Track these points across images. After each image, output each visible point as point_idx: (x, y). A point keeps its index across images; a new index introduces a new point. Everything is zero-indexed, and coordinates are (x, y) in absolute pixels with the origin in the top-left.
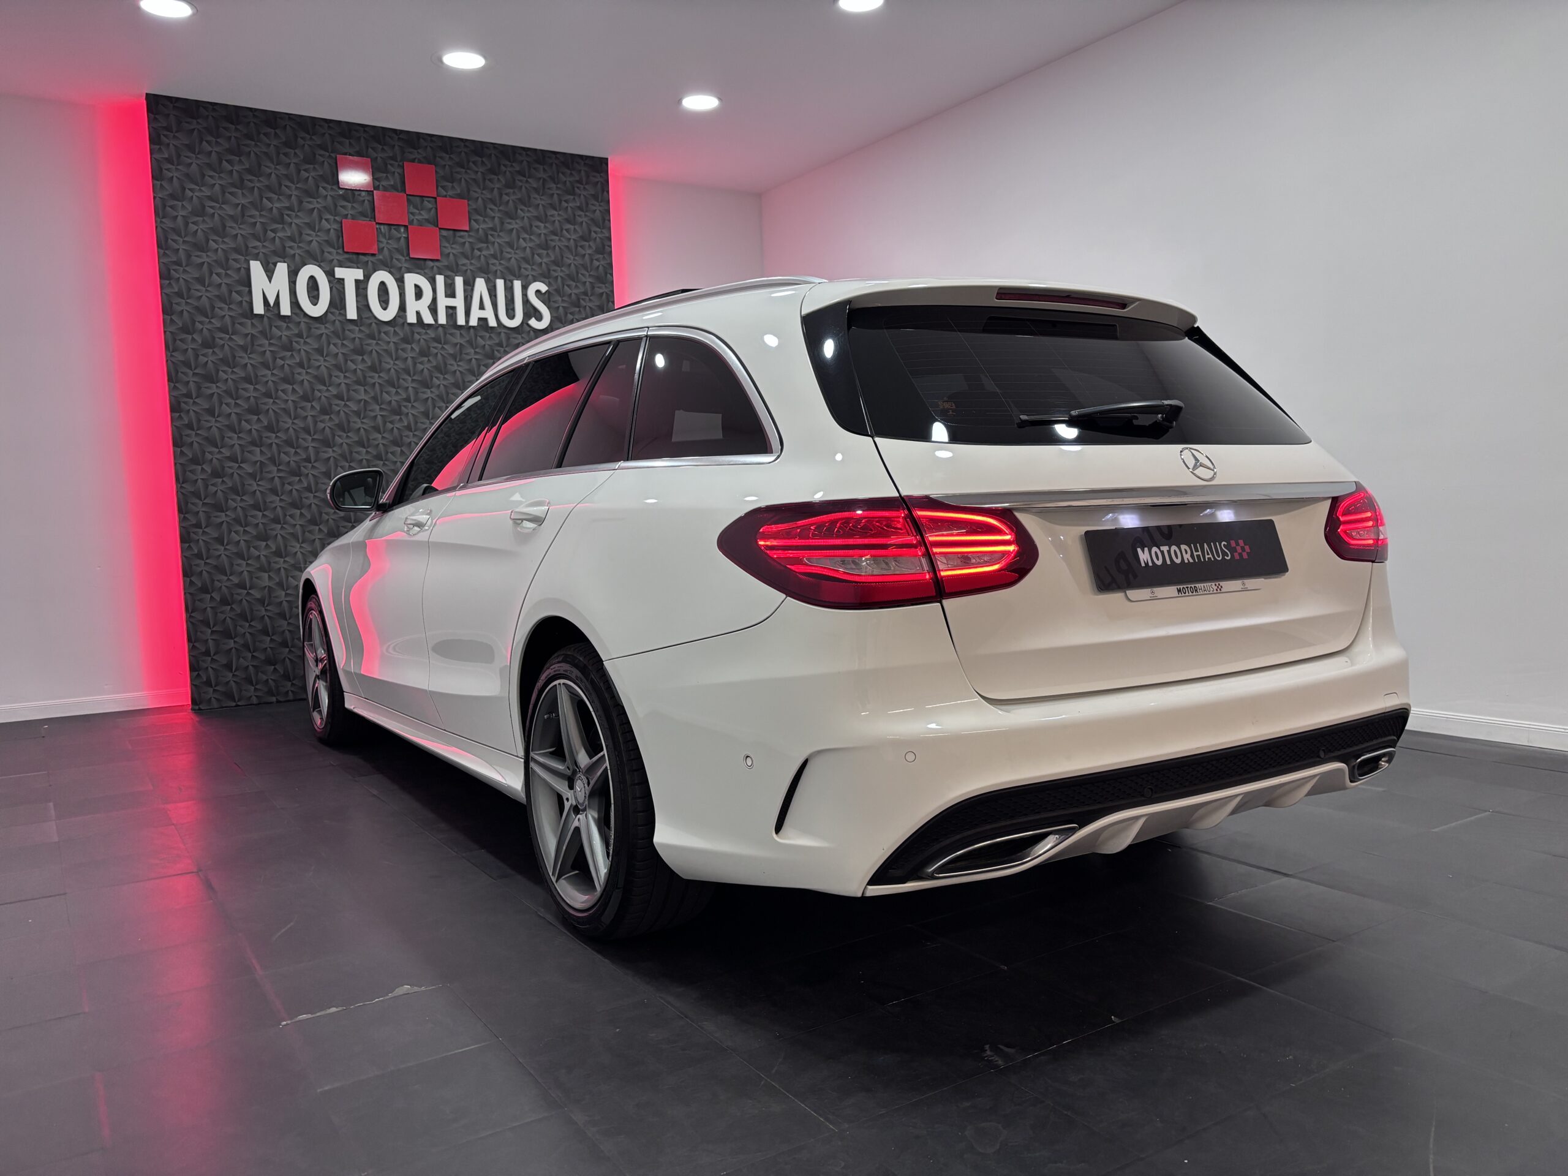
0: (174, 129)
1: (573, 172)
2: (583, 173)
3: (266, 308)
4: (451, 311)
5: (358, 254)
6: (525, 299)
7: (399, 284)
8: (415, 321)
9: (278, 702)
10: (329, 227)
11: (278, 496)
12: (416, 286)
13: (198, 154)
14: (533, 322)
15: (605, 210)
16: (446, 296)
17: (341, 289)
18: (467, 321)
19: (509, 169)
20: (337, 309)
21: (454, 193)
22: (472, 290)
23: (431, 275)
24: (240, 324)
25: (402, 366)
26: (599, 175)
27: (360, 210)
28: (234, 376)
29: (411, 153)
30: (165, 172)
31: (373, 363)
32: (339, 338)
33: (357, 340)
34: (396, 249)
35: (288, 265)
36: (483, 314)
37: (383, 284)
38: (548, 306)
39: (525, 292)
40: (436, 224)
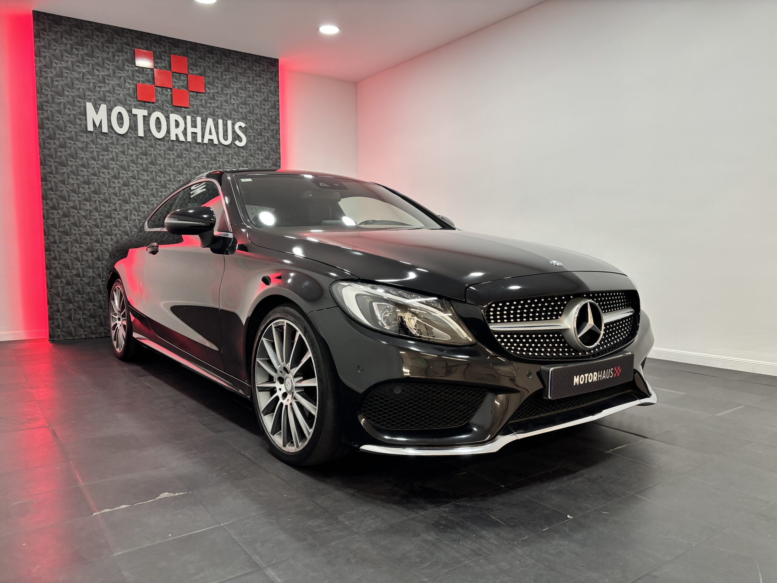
0: (48, 31)
1: (260, 65)
2: (265, 66)
3: (94, 128)
4: (194, 135)
5: (145, 102)
6: (233, 130)
7: (167, 119)
8: (175, 139)
9: (96, 338)
10: (130, 87)
11: (99, 228)
12: (176, 121)
13: (60, 44)
14: (237, 143)
15: (277, 86)
16: (192, 127)
17: (136, 121)
18: (203, 141)
19: (227, 62)
20: (133, 131)
21: (197, 72)
22: (206, 124)
23: (184, 115)
24: (80, 136)
25: (167, 163)
26: (274, 68)
27: (147, 78)
28: (76, 164)
29: (175, 50)
30: (42, 53)
31: (152, 160)
32: (134, 146)
33: (144, 148)
34: (166, 101)
35: (107, 106)
36: (211, 137)
37: (158, 118)
38: (245, 135)
39: (233, 127)
40: (187, 88)
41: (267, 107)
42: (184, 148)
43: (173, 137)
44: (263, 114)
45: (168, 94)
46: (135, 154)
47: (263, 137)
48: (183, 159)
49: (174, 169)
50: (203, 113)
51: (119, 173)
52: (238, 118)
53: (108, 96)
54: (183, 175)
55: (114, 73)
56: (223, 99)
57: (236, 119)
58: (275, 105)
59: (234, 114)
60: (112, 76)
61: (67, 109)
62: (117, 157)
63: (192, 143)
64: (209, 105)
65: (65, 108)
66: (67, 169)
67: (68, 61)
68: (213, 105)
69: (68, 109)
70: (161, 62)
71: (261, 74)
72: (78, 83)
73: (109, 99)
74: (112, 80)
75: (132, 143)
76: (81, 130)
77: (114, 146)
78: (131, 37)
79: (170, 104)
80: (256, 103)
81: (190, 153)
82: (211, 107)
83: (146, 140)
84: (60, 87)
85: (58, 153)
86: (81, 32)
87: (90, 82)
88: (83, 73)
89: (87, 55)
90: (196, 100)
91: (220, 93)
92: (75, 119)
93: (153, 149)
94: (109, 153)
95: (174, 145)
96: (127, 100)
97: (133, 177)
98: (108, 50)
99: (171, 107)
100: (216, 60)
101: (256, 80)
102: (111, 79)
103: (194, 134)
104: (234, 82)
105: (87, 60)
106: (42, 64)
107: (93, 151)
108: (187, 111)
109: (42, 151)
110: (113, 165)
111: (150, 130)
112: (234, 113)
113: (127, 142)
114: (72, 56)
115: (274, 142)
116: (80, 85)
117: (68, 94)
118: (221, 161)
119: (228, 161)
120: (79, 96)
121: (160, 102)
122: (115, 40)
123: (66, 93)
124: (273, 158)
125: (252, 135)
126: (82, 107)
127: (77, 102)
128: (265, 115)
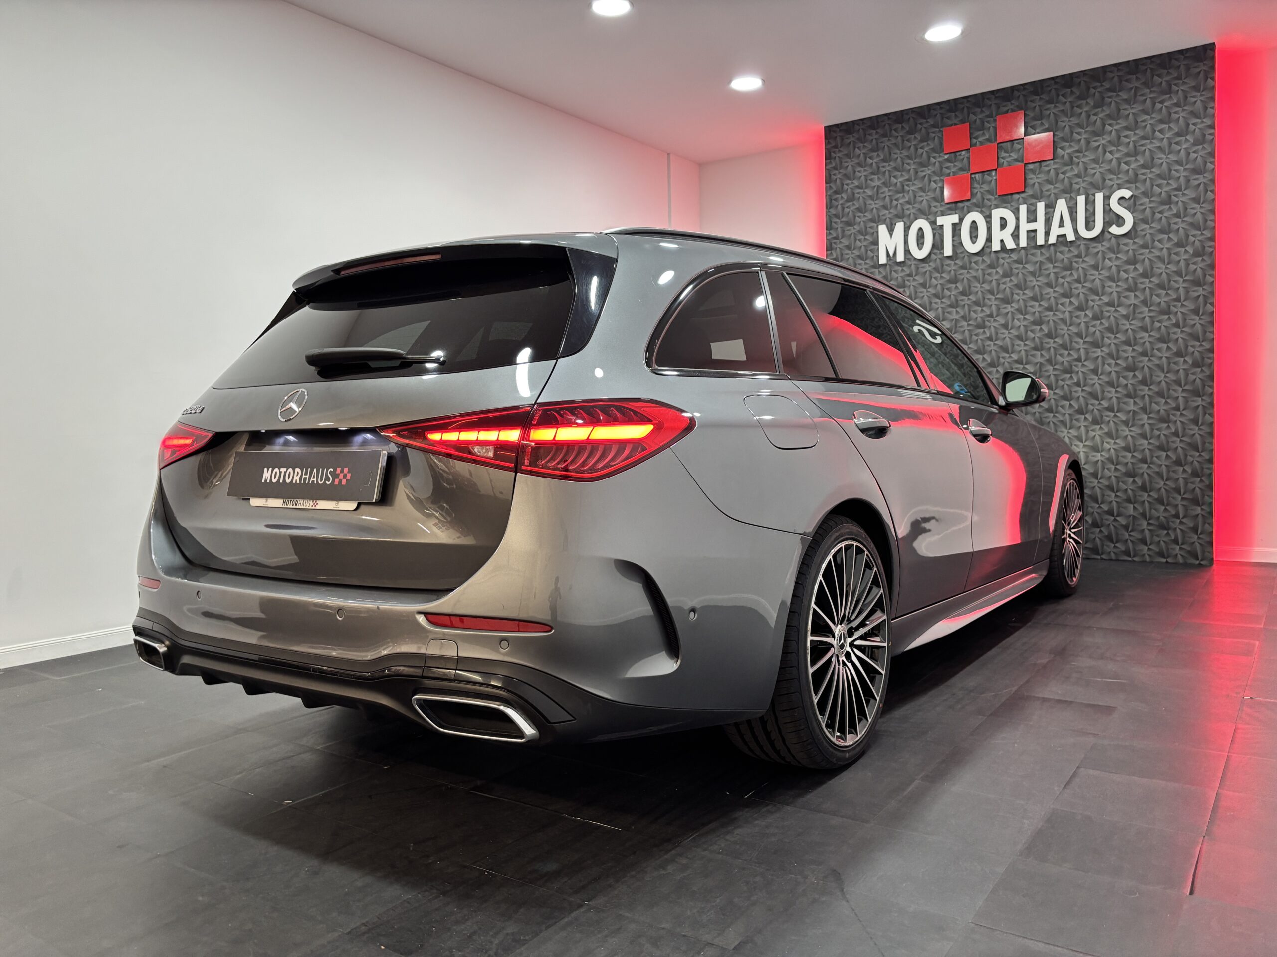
0: (839, 146)
1: (1170, 71)
2: (1182, 68)
3: (888, 258)
4: (1033, 234)
5: (956, 203)
6: (1108, 209)
7: (988, 220)
8: (999, 249)
10: (936, 186)
12: (1002, 219)
13: (852, 158)
14: (1115, 230)
15: (1209, 98)
16: (1028, 222)
17: (942, 234)
18: (1047, 240)
19: (1098, 90)
20: (939, 250)
21: (1041, 128)
22: (1053, 211)
23: (1017, 206)
25: (988, 288)
26: (1201, 64)
27: (960, 166)
29: (1004, 106)
30: (832, 176)
31: (964, 288)
32: (939, 272)
33: (952, 272)
34: (988, 192)
35: (905, 224)
36: (1062, 231)
37: (974, 222)
38: (1131, 211)
39: (1107, 203)
40: (1022, 162)
41: (1184, 146)
42: (1015, 258)
43: (996, 246)
44: (1175, 161)
46: (940, 284)
47: (1172, 206)
48: (1012, 278)
49: (997, 296)
50: (1049, 193)
52: (1117, 184)
53: (908, 209)
54: (1012, 303)
55: (916, 173)
56: (1088, 158)
57: (1115, 186)
58: (1204, 135)
59: (1110, 180)
60: (913, 179)
63: (1028, 248)
64: (1061, 176)
65: (856, 240)
67: (861, 177)
68: (1069, 175)
69: (859, 240)
70: (983, 133)
71: (1173, 86)
72: (872, 202)
73: (908, 212)
74: (914, 184)
75: (936, 269)
76: (872, 264)
77: (912, 278)
78: (940, 113)
79: (995, 194)
80: (1158, 145)
81: (1026, 266)
82: (1066, 180)
83: (956, 260)
84: (851, 212)
86: (877, 132)
87: (886, 197)
88: (878, 186)
89: (884, 161)
90: (1038, 174)
91: (1084, 149)
92: (867, 251)
93: (966, 271)
95: (998, 258)
96: (932, 208)
98: (909, 144)
99: (995, 198)
100: (1078, 93)
101: (1162, 102)
102: (911, 183)
103: (1032, 234)
104: (1112, 122)
105: (883, 167)
106: (831, 191)
108: (1022, 198)
111: (961, 243)
112: (1112, 177)
113: (929, 268)
114: (866, 169)
115: (1199, 210)
116: (873, 205)
117: (860, 220)
118: (1082, 268)
119: (1096, 267)
120: (873, 221)
121: (979, 195)
122: (919, 126)
123: (858, 220)
124: (1197, 242)
125: (1146, 208)
126: (875, 234)
127: (868, 229)
128: (1178, 163)
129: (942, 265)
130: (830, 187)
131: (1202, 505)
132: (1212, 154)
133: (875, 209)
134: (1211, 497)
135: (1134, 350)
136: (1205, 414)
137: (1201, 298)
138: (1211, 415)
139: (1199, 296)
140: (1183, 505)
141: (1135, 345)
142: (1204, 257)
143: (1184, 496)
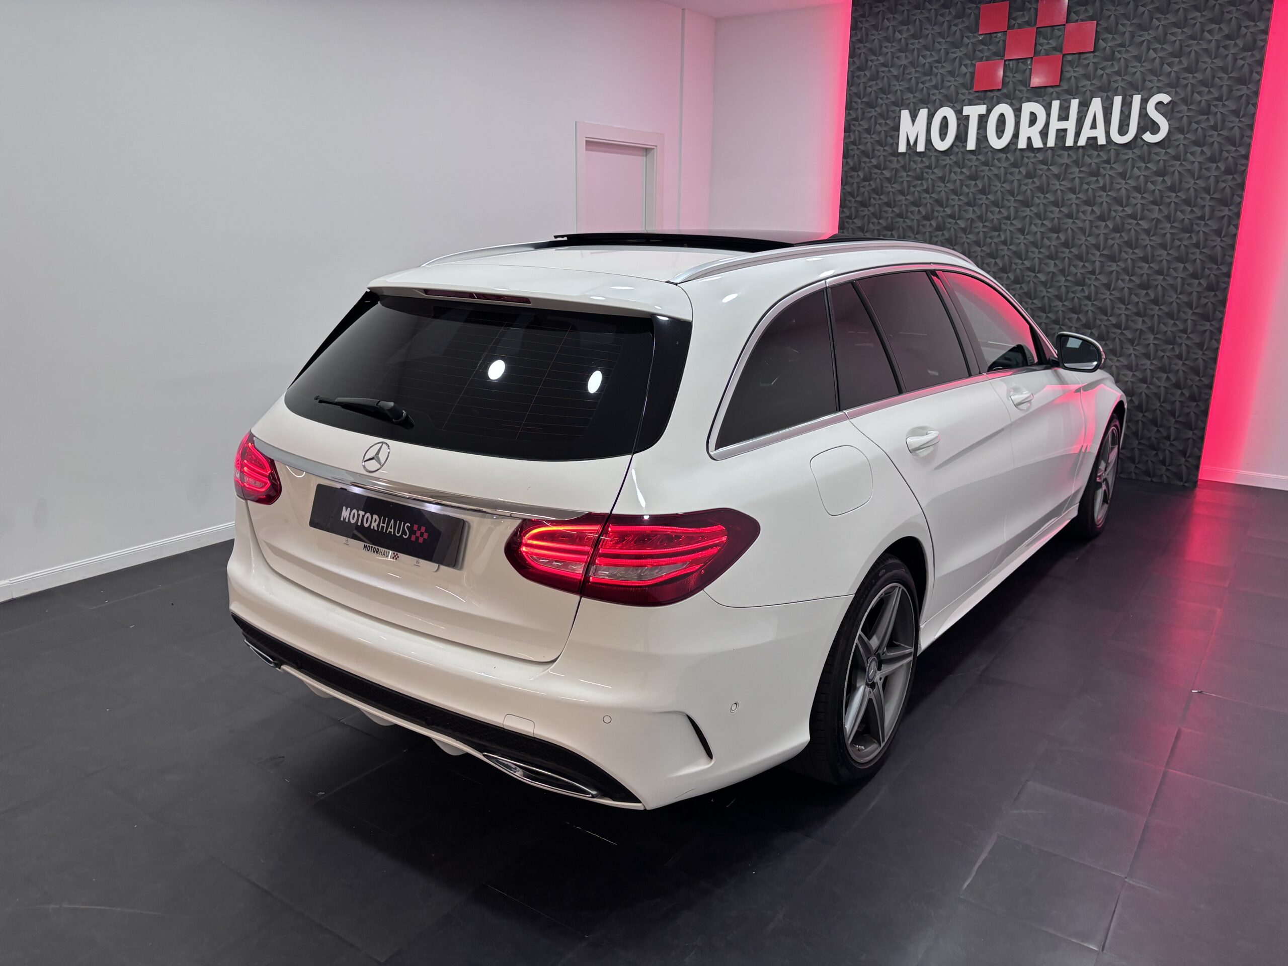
0: (867, 15)
3: (908, 147)
4: (1063, 133)
5: (986, 91)
6: (1144, 113)
7: (1018, 113)
8: (1026, 146)
10: (966, 71)
12: (1032, 114)
13: (880, 30)
14: (1148, 137)
16: (1059, 120)
17: (966, 124)
18: (1076, 142)
20: (961, 142)
21: (1085, 15)
22: (1087, 111)
23: (1049, 101)
24: (890, 161)
25: (1008, 188)
27: (994, 50)
28: (880, 202)
30: (857, 50)
31: (984, 187)
32: (959, 167)
33: (974, 168)
34: (1020, 81)
35: (929, 111)
36: (1093, 133)
37: (1002, 115)
38: (1168, 118)
39: (1144, 107)
40: (1061, 51)
41: (1232, 51)
42: (1041, 158)
43: (1022, 144)
44: (1221, 67)
45: (1026, 69)
46: (960, 180)
47: (1210, 117)
48: (1035, 179)
49: (1017, 198)
50: (1085, 89)
51: (933, 211)
52: (1157, 87)
53: (933, 94)
54: (1031, 206)
55: (947, 53)
56: (1129, 55)
57: (1155, 89)
58: (1256, 41)
59: (1151, 81)
60: (943, 61)
61: (878, 125)
62: (934, 186)
63: (1056, 149)
64: (1100, 72)
65: (876, 123)
66: (869, 210)
68: (1108, 71)
69: (880, 124)
70: (1023, 14)
72: (896, 83)
73: (934, 98)
74: (943, 67)
76: (891, 151)
77: (931, 171)
79: (1028, 84)
80: (1205, 46)
81: (1051, 167)
82: (1105, 76)
83: (978, 155)
85: (861, 188)
87: (911, 78)
88: (905, 66)
89: (913, 36)
90: (1076, 67)
91: (1127, 43)
92: (886, 136)
93: (988, 168)
94: (924, 182)
95: (1023, 157)
96: (960, 94)
97: (952, 216)
98: (943, 20)
99: (1028, 90)
103: (1061, 134)
104: (1159, 15)
105: (912, 44)
106: (856, 66)
107: (903, 182)
108: (1057, 92)
109: (844, 189)
110: (927, 199)
111: (986, 136)
112: (1153, 78)
113: (950, 162)
114: (893, 44)
115: (1237, 124)
116: (898, 86)
117: (882, 102)
118: (1109, 175)
119: (1123, 175)
120: (895, 104)
121: (1011, 85)
123: (880, 101)
124: (1230, 158)
125: (1183, 116)
126: (897, 118)
127: (890, 113)
128: (1224, 69)
129: (964, 159)
130: (853, 61)
131: (1196, 429)
132: (1261, 63)
133: (899, 92)
134: (1205, 422)
135: (1149, 267)
136: (1211, 339)
137: (1226, 218)
138: (1218, 341)
139: (1224, 216)
140: (1175, 428)
141: (1151, 263)
142: (1235, 176)
143: (1178, 419)
